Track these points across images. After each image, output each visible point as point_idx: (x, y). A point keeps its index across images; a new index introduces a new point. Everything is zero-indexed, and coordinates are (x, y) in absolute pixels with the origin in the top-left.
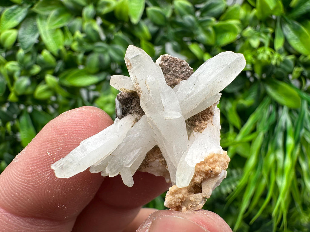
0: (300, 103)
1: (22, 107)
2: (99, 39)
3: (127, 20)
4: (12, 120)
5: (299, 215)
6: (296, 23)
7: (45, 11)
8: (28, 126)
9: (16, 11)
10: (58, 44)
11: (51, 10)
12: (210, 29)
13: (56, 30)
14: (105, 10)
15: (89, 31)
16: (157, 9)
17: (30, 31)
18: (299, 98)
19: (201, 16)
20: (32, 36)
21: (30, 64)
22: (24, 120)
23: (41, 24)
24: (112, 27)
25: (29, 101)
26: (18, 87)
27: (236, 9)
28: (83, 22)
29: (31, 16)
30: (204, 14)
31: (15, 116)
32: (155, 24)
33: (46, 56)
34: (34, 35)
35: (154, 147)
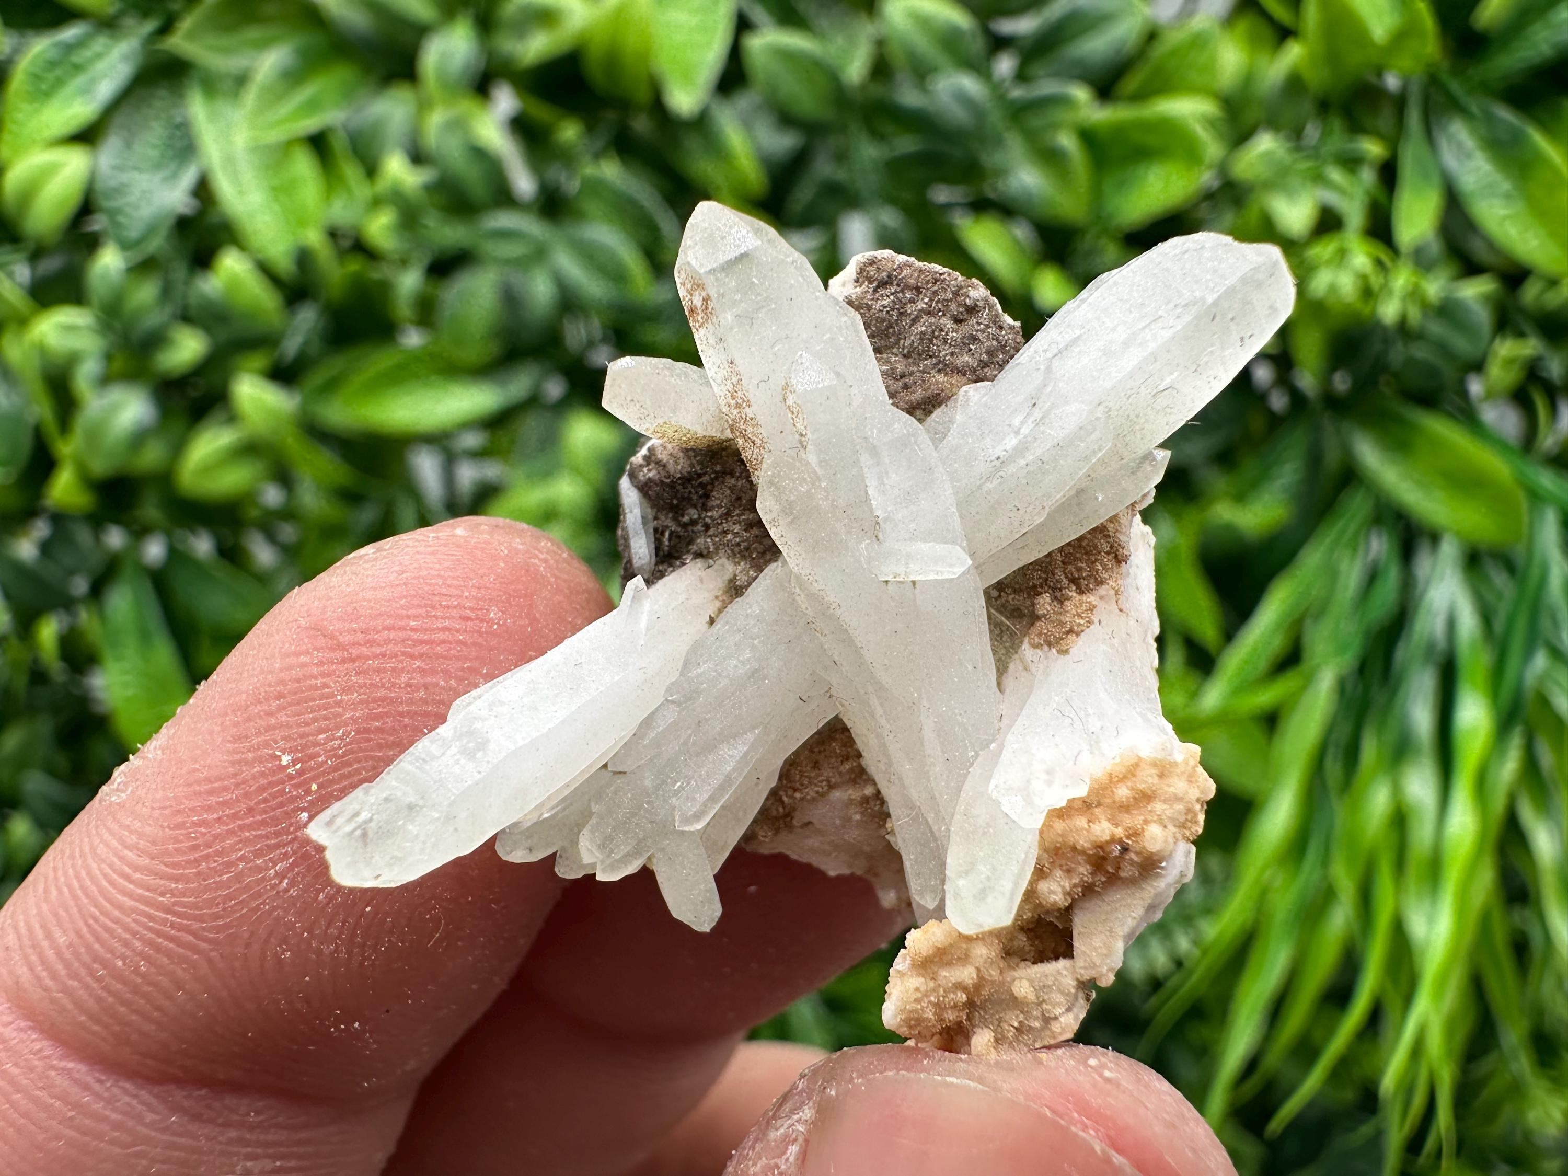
35: (821, 725)
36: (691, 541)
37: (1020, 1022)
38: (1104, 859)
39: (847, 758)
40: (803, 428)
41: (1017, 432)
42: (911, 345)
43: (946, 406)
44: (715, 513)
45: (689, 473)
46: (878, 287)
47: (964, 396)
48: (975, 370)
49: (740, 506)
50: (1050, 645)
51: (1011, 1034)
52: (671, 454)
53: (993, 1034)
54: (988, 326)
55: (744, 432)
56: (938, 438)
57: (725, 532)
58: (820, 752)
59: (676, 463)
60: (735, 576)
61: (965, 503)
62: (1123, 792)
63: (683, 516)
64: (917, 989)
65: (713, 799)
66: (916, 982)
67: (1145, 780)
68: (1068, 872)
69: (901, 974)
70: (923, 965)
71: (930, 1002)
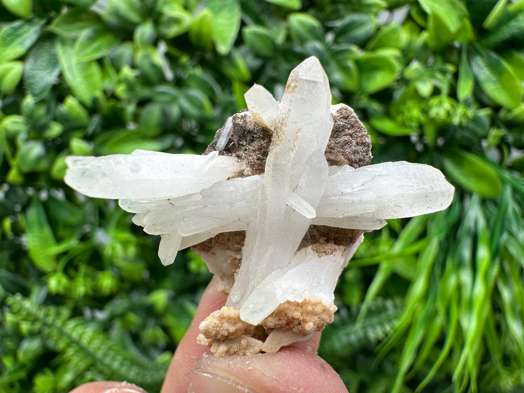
0: (500, 188)
1: (31, 191)
2: (163, 80)
3: (209, 47)
4: (13, 213)
5: (497, 374)
6: (494, 56)
7: (70, 31)
8: (41, 225)
9: (22, 31)
10: (92, 87)
11: (82, 28)
12: (351, 64)
13: (89, 63)
14: (173, 31)
15: (145, 65)
16: (260, 30)
17: (45, 64)
18: (499, 181)
19: (336, 41)
20: (48, 73)
21: (44, 120)
22: (33, 213)
23: (64, 53)
24: (185, 59)
25: (42, 182)
26: (24, 158)
27: (394, 31)
28: (135, 50)
29: (47, 38)
30: (341, 40)
31: (18, 208)
32: (257, 55)
33: (71, 108)
34: (51, 72)
35: (239, 230)
36: (238, 151)
37: (237, 351)
38: (292, 322)
39: (238, 243)
40: (296, 145)
41: (353, 189)
42: (340, 141)
43: (338, 167)
44: (251, 148)
45: (252, 131)
46: (342, 117)
47: (345, 167)
48: (352, 162)
49: (260, 151)
50: (317, 252)
51: (232, 352)
52: (250, 121)
53: (227, 349)
54: (364, 152)
55: (278, 132)
56: (331, 174)
57: (250, 156)
58: (232, 237)
59: (250, 125)
60: (244, 170)
61: (325, 197)
62: (310, 308)
63: (241, 141)
64: (215, 324)
65: (193, 231)
66: (216, 321)
67: (318, 309)
68: (280, 319)
69: (214, 317)
70: (222, 318)
71: (216, 330)
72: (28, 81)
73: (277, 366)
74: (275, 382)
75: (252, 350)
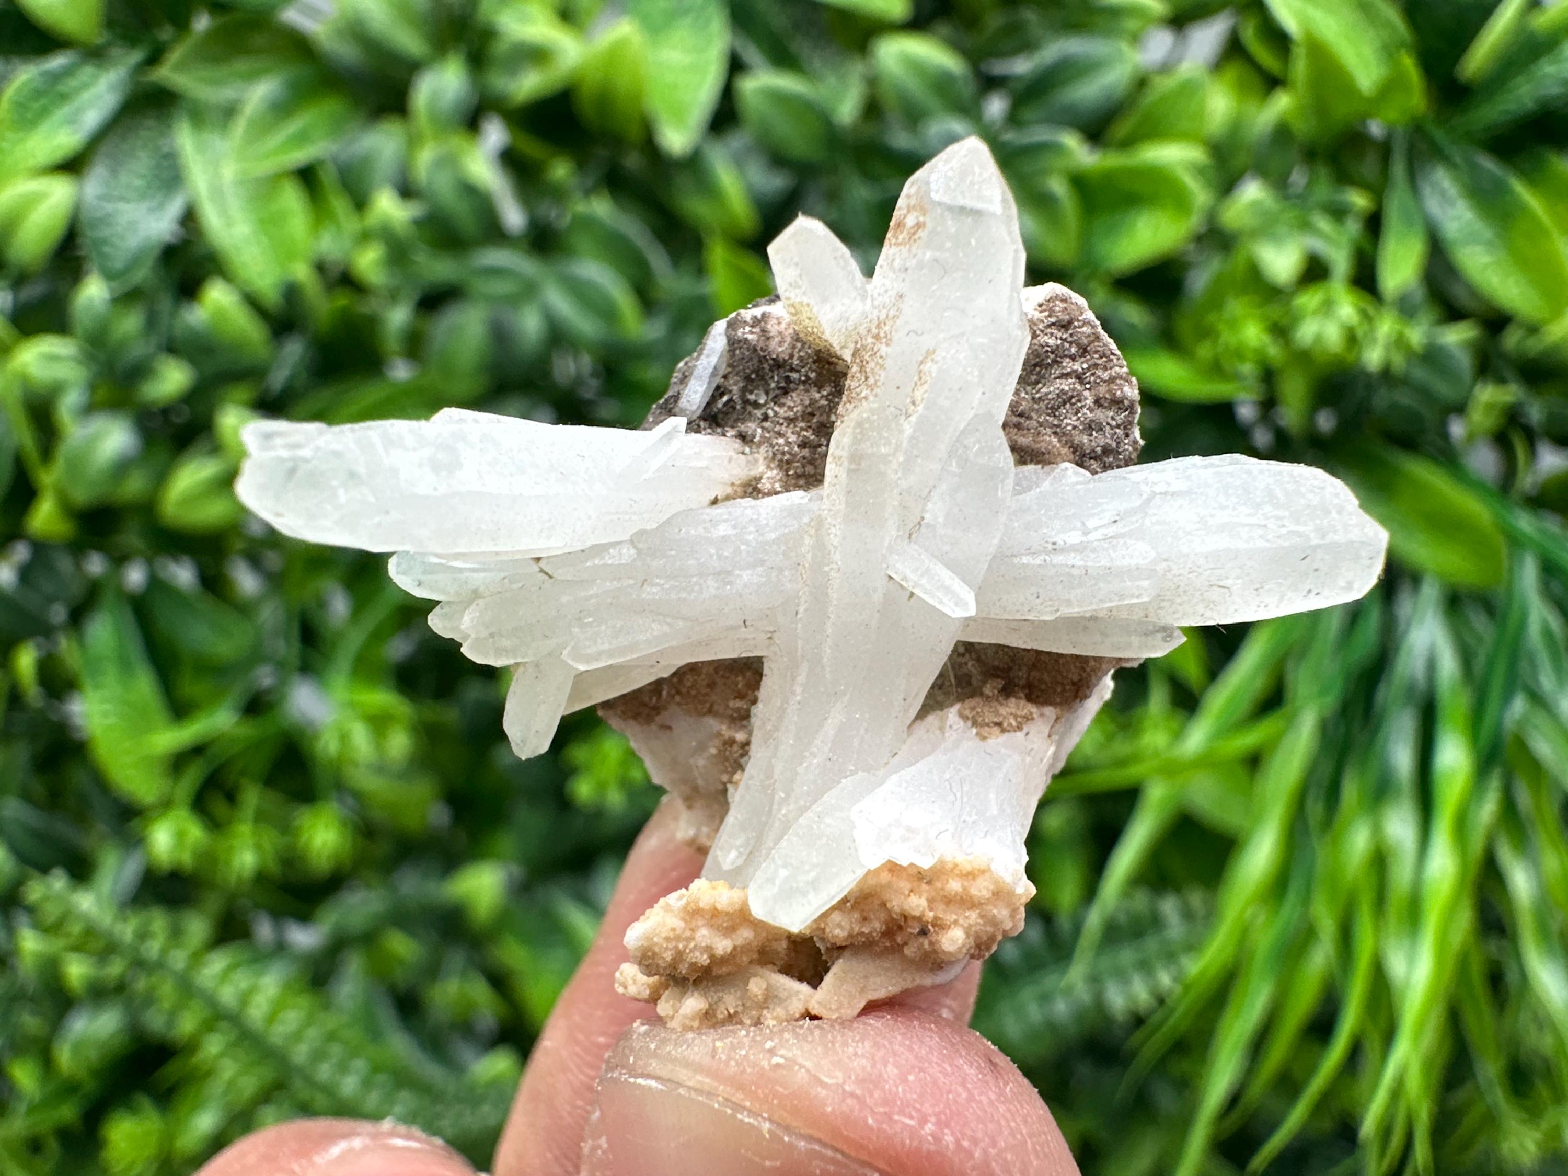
0: (1505, 563)
1: (96, 565)
2: (494, 232)
3: (634, 133)
4: (42, 630)
5: (1491, 1120)
6: (1488, 164)
7: (217, 83)
8: (125, 666)
9: (73, 83)
10: (284, 252)
11: (252, 76)
12: (1058, 187)
13: (273, 181)
14: (527, 85)
15: (443, 187)
16: (787, 83)
17: (141, 183)
18: (1500, 541)
19: (1013, 119)
20: (151, 210)
21: (138, 350)
22: (104, 631)
23: (201, 148)
24: (561, 171)
25: (131, 538)
26: (76, 465)
27: (1189, 89)
28: (413, 142)
29: (148, 104)
30: (1028, 114)
31: (58, 614)
32: (777, 159)
33: (220, 313)
34: (161, 206)
35: (743, 655)
36: (743, 421)
37: (736, 1013)
38: (900, 928)
39: (741, 696)
40: (919, 398)
41: (1086, 533)
42: (1047, 394)
43: (1043, 468)
44: (782, 411)
45: (785, 361)
46: (1053, 324)
47: (1062, 470)
48: (1084, 456)
49: (808, 421)
50: (975, 723)
51: (722, 1016)
52: (780, 333)
53: (707, 1006)
54: (1118, 426)
55: (864, 363)
56: (1021, 488)
57: (779, 434)
58: (723, 677)
59: (780, 343)
60: (761, 478)
61: (1002, 557)
62: (955, 886)
63: (751, 392)
64: (673, 930)
65: (610, 654)
66: (675, 922)
67: (981, 889)
68: (865, 919)
69: (668, 909)
70: (693, 913)
71: (676, 947)
72: (88, 235)
73: (856, 1054)
74: (849, 1101)
75: (779, 1011)
